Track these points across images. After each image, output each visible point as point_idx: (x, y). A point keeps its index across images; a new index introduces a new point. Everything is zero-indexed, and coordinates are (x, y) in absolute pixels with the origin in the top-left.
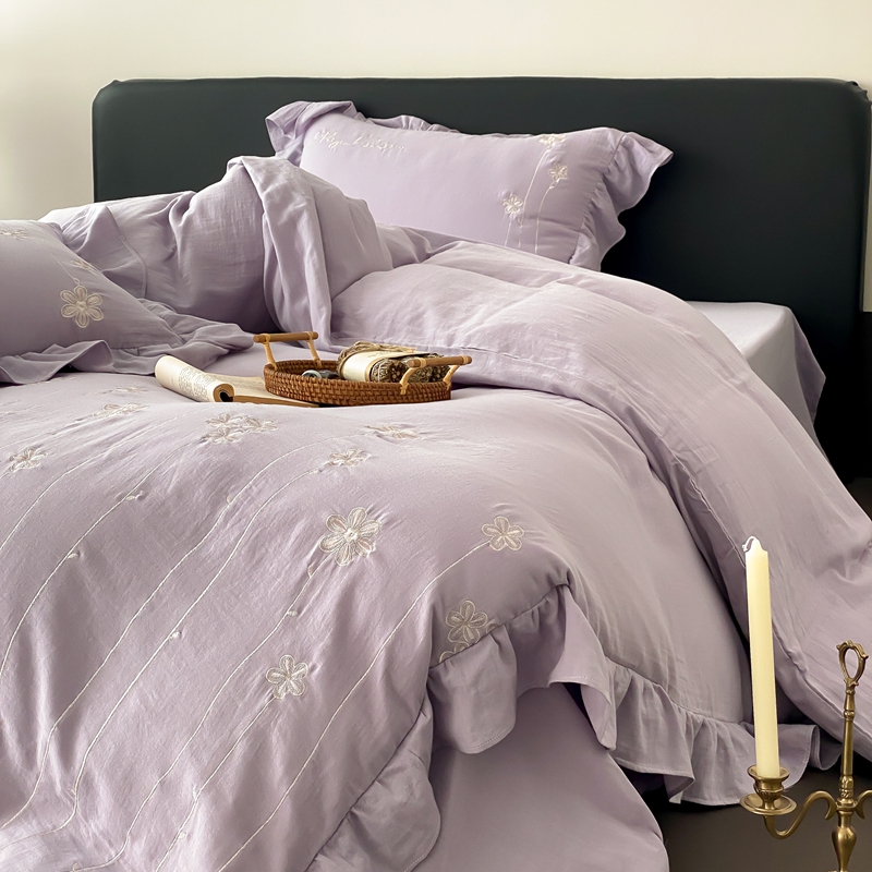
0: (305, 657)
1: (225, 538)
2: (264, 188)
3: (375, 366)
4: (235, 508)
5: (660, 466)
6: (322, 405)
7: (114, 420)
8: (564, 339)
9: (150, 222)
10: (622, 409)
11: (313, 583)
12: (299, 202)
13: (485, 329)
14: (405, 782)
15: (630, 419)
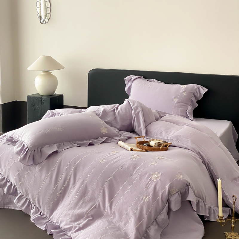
0: (149, 195)
1: (135, 176)
2: (133, 106)
3: (156, 144)
4: (137, 171)
5: (204, 162)
6: (147, 151)
7: (115, 154)
8: (188, 138)
9: (111, 111)
10: (198, 152)
11: (150, 183)
12: (139, 109)
13: (174, 136)
14: (164, 215)
15: (199, 154)
